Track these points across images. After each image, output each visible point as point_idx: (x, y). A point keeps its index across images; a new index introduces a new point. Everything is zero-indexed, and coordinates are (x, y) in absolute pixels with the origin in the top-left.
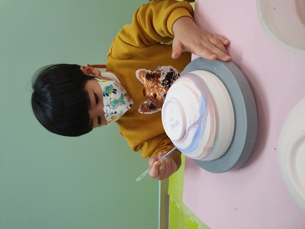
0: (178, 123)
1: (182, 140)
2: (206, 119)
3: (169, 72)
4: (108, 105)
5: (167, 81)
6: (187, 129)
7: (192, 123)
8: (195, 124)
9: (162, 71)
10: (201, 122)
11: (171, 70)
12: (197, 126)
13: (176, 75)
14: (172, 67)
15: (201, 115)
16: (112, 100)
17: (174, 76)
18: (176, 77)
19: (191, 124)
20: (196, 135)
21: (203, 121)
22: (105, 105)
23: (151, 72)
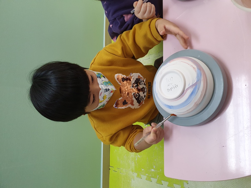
0: (176, 86)
1: (179, 97)
2: (200, 83)
3: (137, 78)
4: (102, 84)
5: (136, 85)
6: (185, 89)
7: (191, 84)
8: (193, 85)
9: (133, 77)
10: (197, 84)
11: (139, 76)
12: (194, 87)
13: (141, 81)
14: (140, 75)
15: (198, 80)
16: (103, 81)
17: (140, 81)
18: (141, 82)
19: (190, 86)
20: (192, 93)
21: (199, 84)
22: (99, 84)
23: (126, 76)
